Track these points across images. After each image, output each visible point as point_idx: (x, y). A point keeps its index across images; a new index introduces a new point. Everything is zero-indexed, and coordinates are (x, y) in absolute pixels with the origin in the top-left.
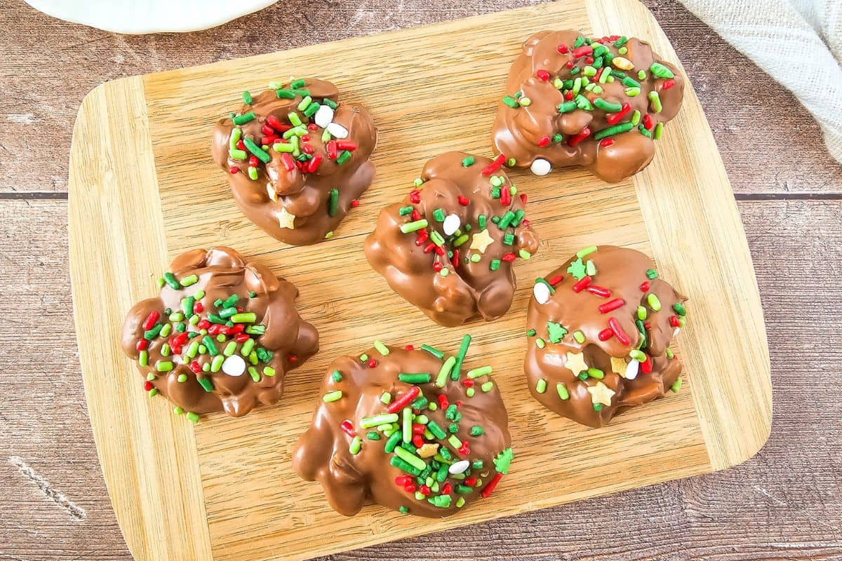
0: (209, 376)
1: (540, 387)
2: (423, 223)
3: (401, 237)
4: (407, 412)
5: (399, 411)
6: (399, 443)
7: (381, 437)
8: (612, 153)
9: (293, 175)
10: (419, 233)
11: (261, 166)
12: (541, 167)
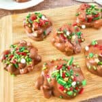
0: (17, 63)
1: (90, 67)
2: (62, 32)
3: (58, 34)
4: (61, 70)
5: (59, 69)
6: (59, 77)
7: (55, 77)
8: (97, 22)
9: (37, 26)
10: (62, 34)
11: (31, 24)
12: (84, 27)
